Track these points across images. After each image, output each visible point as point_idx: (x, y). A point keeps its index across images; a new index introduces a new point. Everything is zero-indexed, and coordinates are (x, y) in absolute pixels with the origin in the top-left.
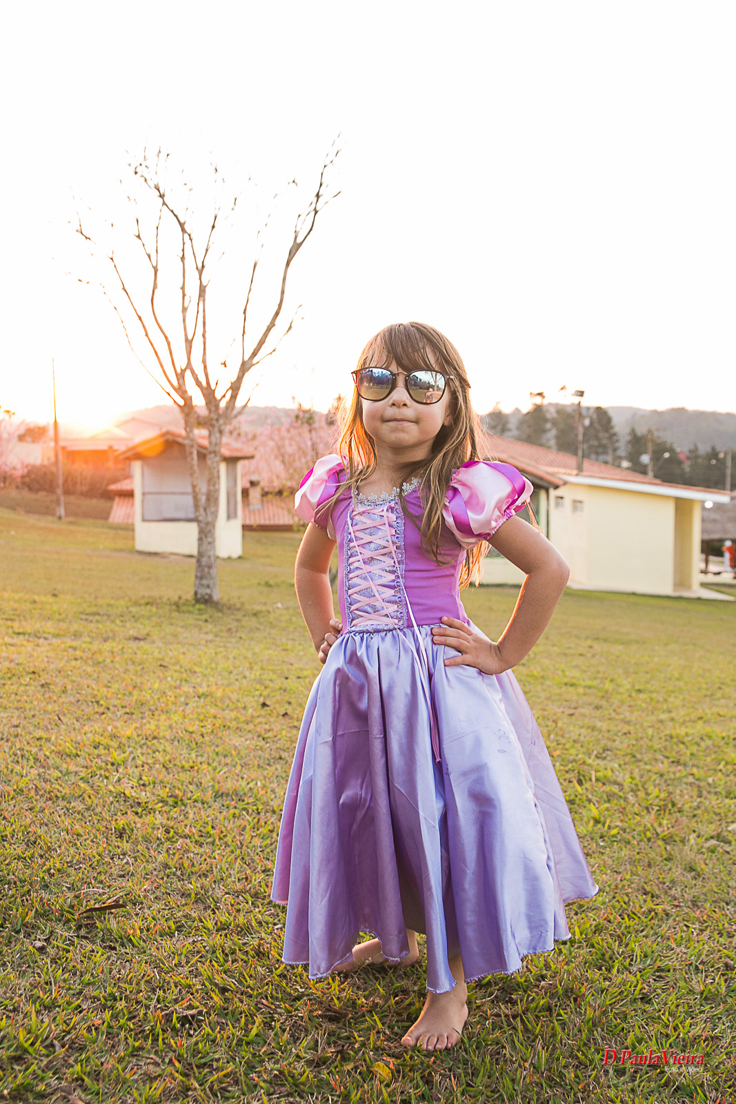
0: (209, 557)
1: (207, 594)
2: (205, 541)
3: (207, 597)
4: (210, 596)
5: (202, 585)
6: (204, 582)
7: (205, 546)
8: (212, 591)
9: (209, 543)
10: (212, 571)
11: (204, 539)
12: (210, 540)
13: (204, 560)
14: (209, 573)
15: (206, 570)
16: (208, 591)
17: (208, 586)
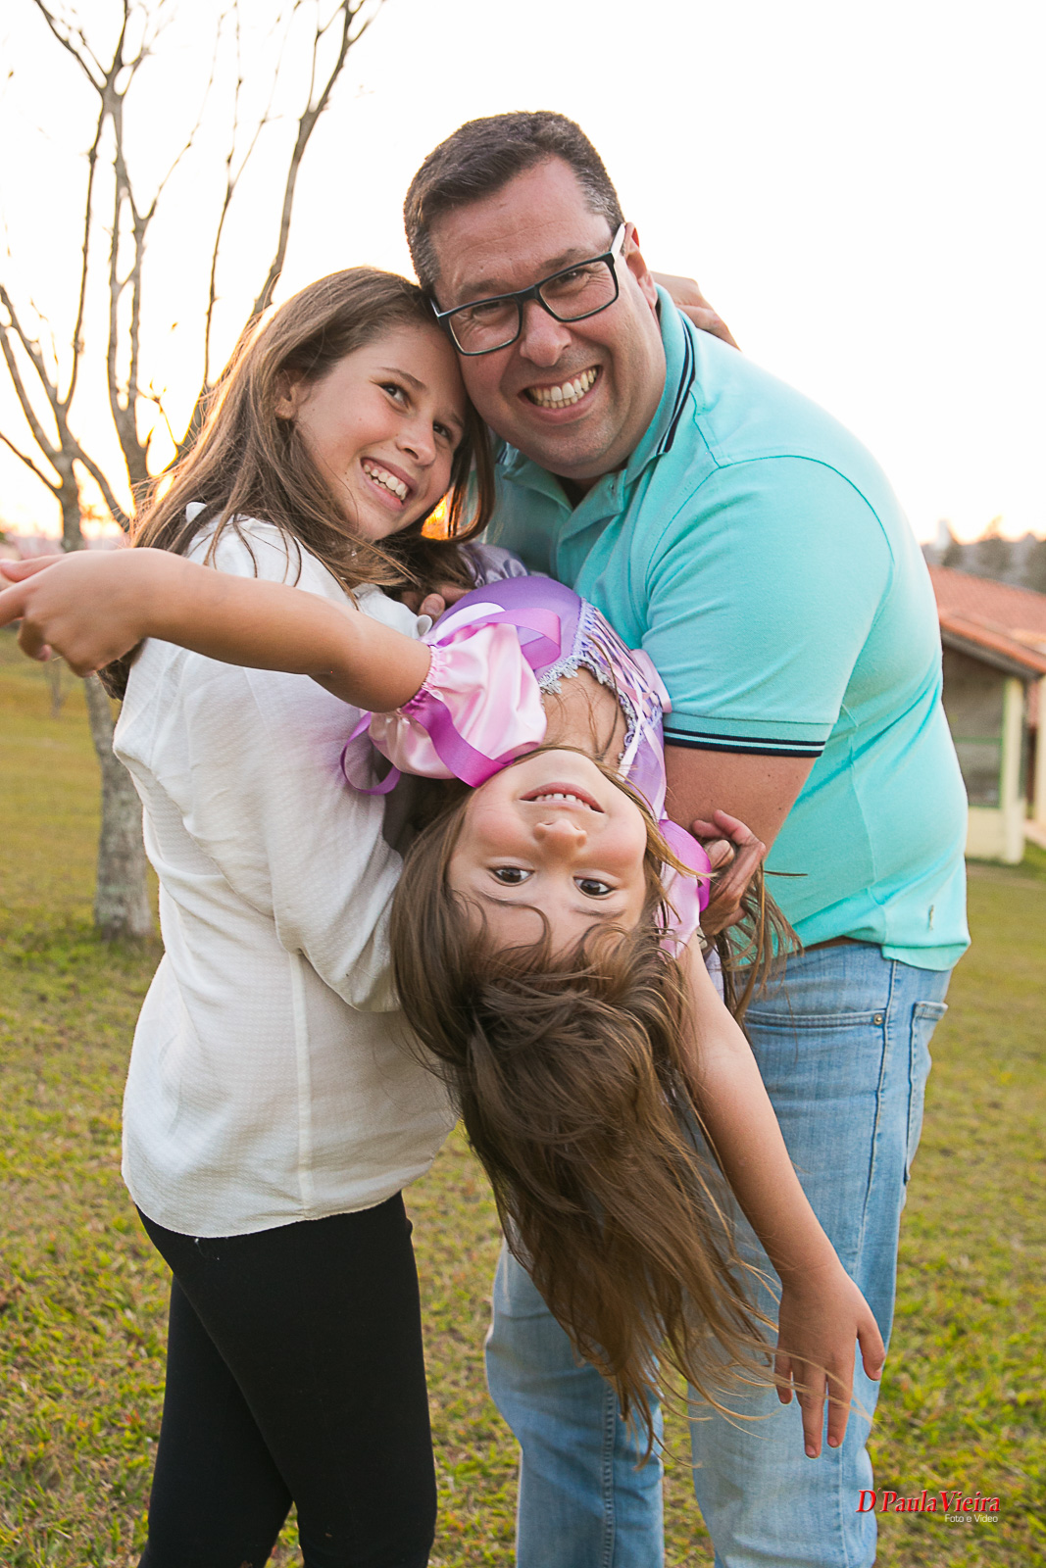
0: (123, 835)
1: (116, 917)
2: (116, 798)
3: (117, 924)
4: (125, 922)
5: (108, 897)
6: (113, 890)
7: (115, 809)
8: (129, 910)
9: (124, 803)
10: (129, 866)
11: (113, 794)
12: (124, 795)
13: (113, 841)
14: (123, 870)
15: (117, 863)
16: (121, 911)
17: (121, 901)
